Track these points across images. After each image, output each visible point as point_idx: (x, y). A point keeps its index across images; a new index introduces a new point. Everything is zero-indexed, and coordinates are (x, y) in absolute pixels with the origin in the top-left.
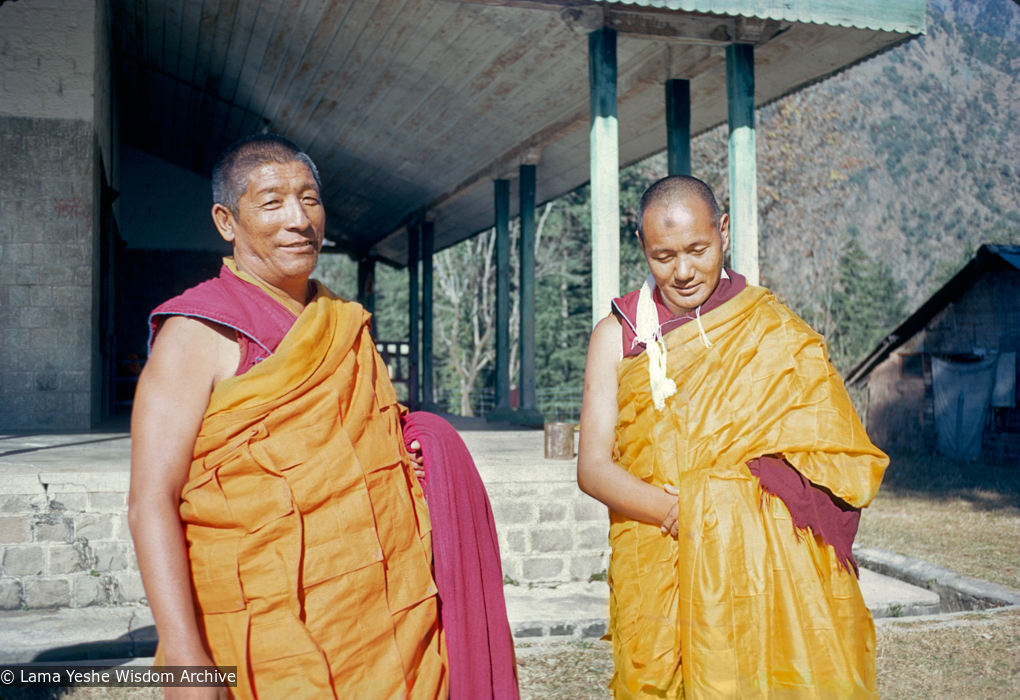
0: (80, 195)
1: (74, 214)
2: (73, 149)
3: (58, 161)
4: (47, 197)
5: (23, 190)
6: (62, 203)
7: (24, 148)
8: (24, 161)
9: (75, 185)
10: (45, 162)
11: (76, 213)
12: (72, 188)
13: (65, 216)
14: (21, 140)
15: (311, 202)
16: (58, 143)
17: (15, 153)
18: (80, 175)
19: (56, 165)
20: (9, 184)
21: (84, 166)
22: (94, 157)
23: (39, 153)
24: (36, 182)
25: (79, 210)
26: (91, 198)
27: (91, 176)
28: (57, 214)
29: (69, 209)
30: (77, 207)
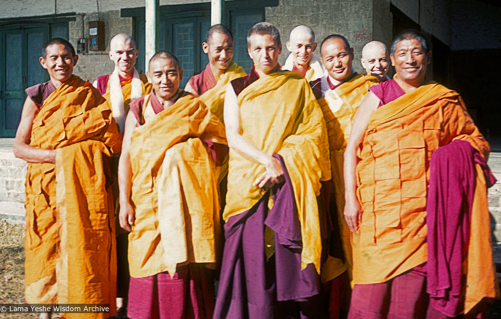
0: (366, 29)
1: (363, 39)
2: (363, 6)
3: (356, 13)
4: (351, 31)
5: (340, 29)
6: (358, 33)
7: (340, 8)
8: (340, 15)
9: (364, 24)
10: (350, 14)
11: (365, 38)
12: (363, 25)
13: (359, 40)
14: (339, 4)
15: (416, 54)
16: (356, 3)
17: (336, 11)
18: (366, 18)
19: (355, 15)
20: (334, 26)
21: (368, 14)
22: (374, 9)
23: (347, 10)
24: (346, 24)
25: (366, 36)
26: (372, 30)
27: (371, 19)
28: (355, 39)
29: (361, 36)
30: (364, 34)
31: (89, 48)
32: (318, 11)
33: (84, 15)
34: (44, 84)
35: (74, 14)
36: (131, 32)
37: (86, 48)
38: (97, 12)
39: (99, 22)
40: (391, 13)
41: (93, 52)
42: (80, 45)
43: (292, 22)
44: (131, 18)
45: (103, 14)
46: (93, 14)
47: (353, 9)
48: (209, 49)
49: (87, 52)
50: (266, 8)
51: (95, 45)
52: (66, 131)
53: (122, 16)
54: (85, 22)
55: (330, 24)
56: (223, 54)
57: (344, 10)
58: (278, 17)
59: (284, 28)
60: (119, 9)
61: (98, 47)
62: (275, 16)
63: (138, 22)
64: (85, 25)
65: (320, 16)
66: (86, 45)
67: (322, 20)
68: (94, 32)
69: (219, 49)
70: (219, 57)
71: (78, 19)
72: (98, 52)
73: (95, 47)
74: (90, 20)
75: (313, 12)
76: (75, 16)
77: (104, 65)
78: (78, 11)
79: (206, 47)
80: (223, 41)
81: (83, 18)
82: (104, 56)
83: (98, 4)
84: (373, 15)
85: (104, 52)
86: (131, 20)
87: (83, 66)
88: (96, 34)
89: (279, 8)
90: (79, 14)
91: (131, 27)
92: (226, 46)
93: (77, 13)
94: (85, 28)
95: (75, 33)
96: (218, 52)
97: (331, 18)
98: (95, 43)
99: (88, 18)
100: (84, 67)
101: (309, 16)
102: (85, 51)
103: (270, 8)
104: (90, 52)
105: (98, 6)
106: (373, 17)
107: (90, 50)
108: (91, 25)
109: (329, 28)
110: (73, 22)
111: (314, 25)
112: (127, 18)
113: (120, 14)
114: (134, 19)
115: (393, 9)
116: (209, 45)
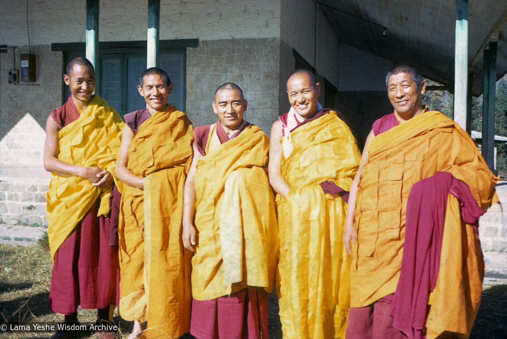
0: (274, 70)
2: (272, 50)
3: (265, 56)
4: (261, 72)
5: (252, 69)
6: (267, 74)
7: (252, 51)
8: (252, 57)
9: (272, 66)
10: (261, 56)
11: (273, 78)
13: (268, 80)
14: (251, 48)
15: (405, 87)
16: (266, 48)
17: (249, 54)
18: (275, 61)
19: (265, 58)
20: (247, 67)
21: (275, 57)
22: (280, 53)
23: (258, 53)
24: (257, 65)
25: (274, 76)
26: (279, 71)
27: (278, 62)
28: (265, 78)
29: (270, 76)
30: (273, 75)
31: (20, 79)
32: (233, 53)
33: (15, 48)
34: (141, 111)
35: (5, 46)
36: (62, 65)
37: (17, 79)
38: (28, 45)
39: (30, 55)
40: (294, 58)
41: (24, 83)
42: (12, 76)
43: (211, 61)
44: (61, 52)
45: (34, 48)
46: (24, 47)
47: (263, 54)
48: (70, 81)
49: (18, 83)
50: (187, 48)
51: (26, 76)
52: (154, 158)
53: (53, 50)
54: (16, 54)
55: (244, 65)
56: (84, 86)
57: (255, 53)
58: (198, 56)
59: (203, 67)
60: (49, 43)
61: (30, 79)
62: (195, 56)
63: (68, 56)
64: (16, 58)
65: (235, 57)
66: (17, 76)
67: (237, 62)
68: (25, 64)
69: (80, 81)
70: (80, 88)
71: (10, 51)
72: (29, 83)
73: (27, 78)
74: (22, 53)
75: (229, 53)
76: (6, 48)
77: (35, 95)
78: (9, 43)
79: (67, 80)
80: (83, 72)
81: (14, 50)
82: (35, 87)
83: (29, 37)
84: (280, 58)
85: (35, 83)
86: (62, 54)
87: (14, 95)
88: (27, 66)
89: (199, 48)
90: (11, 47)
91: (62, 60)
92: (88, 78)
93: (9, 45)
94: (16, 60)
95: (6, 65)
96: (79, 84)
97: (244, 60)
98: (27, 74)
99: (19, 51)
100: (15, 97)
101: (225, 57)
102: (17, 81)
103: (191, 49)
104: (21, 83)
105: (29, 40)
106: (280, 60)
107: (22, 81)
108: (23, 57)
109: (243, 69)
110: (4, 54)
111: (229, 65)
112: (58, 52)
113: (50, 48)
114: (64, 53)
115: (296, 54)
116: (70, 77)
